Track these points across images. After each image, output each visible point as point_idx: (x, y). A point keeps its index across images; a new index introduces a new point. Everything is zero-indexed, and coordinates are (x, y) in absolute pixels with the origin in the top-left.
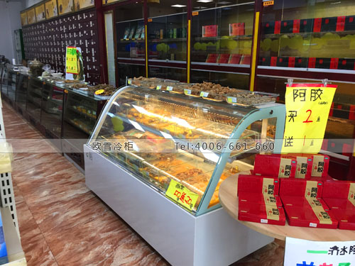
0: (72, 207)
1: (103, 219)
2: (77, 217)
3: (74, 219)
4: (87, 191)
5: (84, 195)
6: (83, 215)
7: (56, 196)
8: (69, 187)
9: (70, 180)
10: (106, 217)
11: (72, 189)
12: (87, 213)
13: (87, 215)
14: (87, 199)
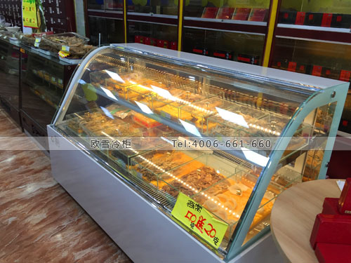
0: (34, 208)
1: (76, 227)
2: (42, 226)
3: (37, 228)
4: (55, 183)
5: (50, 190)
6: (49, 222)
7: (13, 191)
8: (31, 177)
9: (31, 167)
10: (80, 224)
11: (35, 180)
12: (54, 219)
13: (55, 222)
14: (54, 195)
